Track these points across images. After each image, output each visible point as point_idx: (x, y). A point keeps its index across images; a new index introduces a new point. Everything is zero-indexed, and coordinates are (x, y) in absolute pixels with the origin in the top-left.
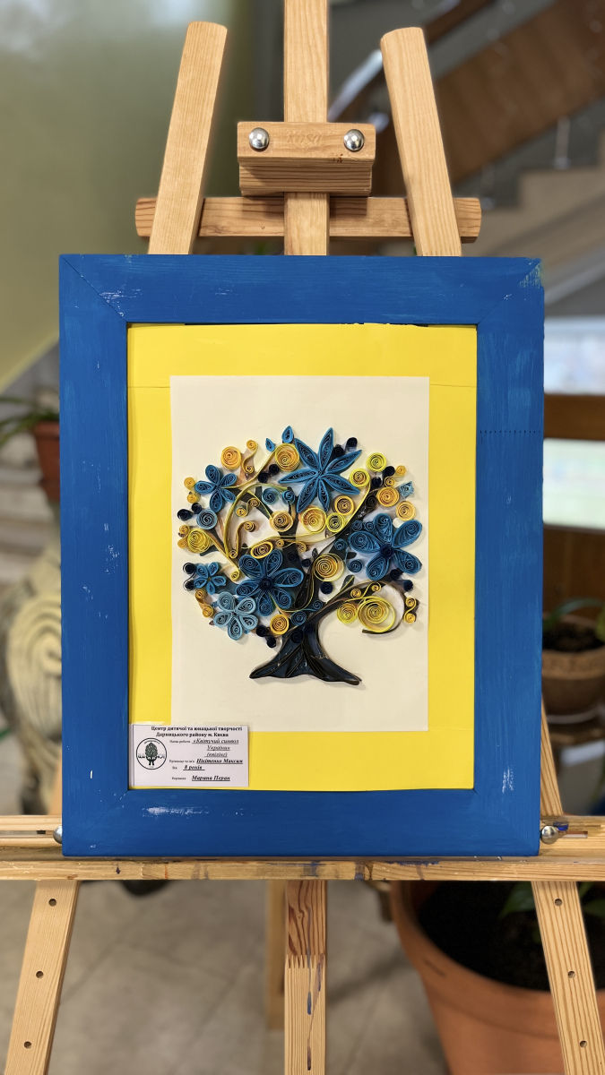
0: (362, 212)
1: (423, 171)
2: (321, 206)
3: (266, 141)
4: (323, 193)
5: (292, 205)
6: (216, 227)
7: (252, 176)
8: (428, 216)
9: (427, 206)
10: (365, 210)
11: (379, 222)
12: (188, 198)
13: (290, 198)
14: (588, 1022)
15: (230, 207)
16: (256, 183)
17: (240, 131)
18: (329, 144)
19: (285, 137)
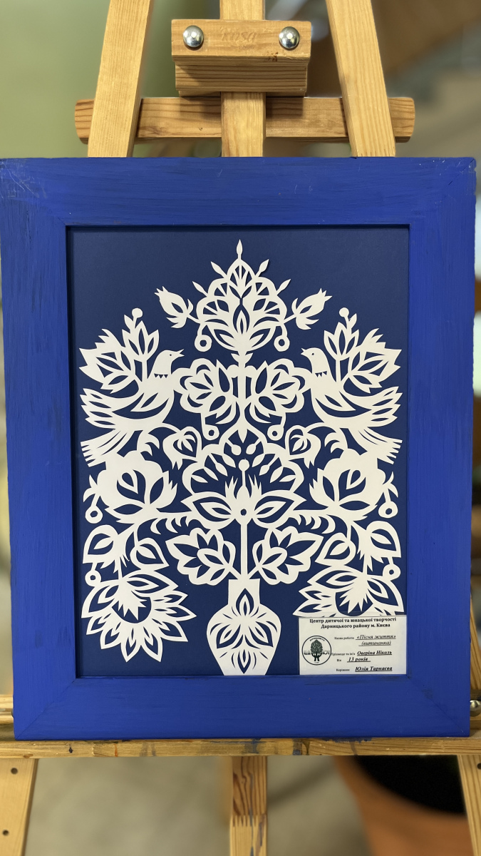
0: (298, 112)
1: (358, 70)
2: (257, 107)
3: (200, 38)
4: (260, 93)
5: (229, 105)
6: (155, 129)
7: (188, 76)
8: (363, 116)
9: (362, 106)
10: (301, 110)
11: (315, 123)
12: (125, 98)
13: (227, 98)
15: (167, 107)
16: (192, 83)
17: (174, 29)
18: (264, 42)
19: (221, 35)
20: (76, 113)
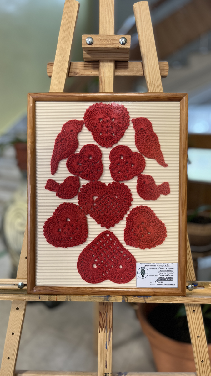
0: (126, 67)
1: (148, 52)
2: (111, 65)
3: (92, 41)
4: (112, 60)
5: (102, 64)
6: (75, 73)
7: (87, 54)
8: (149, 68)
9: (149, 65)
10: (128, 66)
11: (133, 71)
12: (65, 62)
13: (101, 62)
14: (204, 354)
15: (79, 65)
16: (89, 57)
17: (83, 38)
18: (114, 42)
19: (99, 40)
20: (47, 67)
